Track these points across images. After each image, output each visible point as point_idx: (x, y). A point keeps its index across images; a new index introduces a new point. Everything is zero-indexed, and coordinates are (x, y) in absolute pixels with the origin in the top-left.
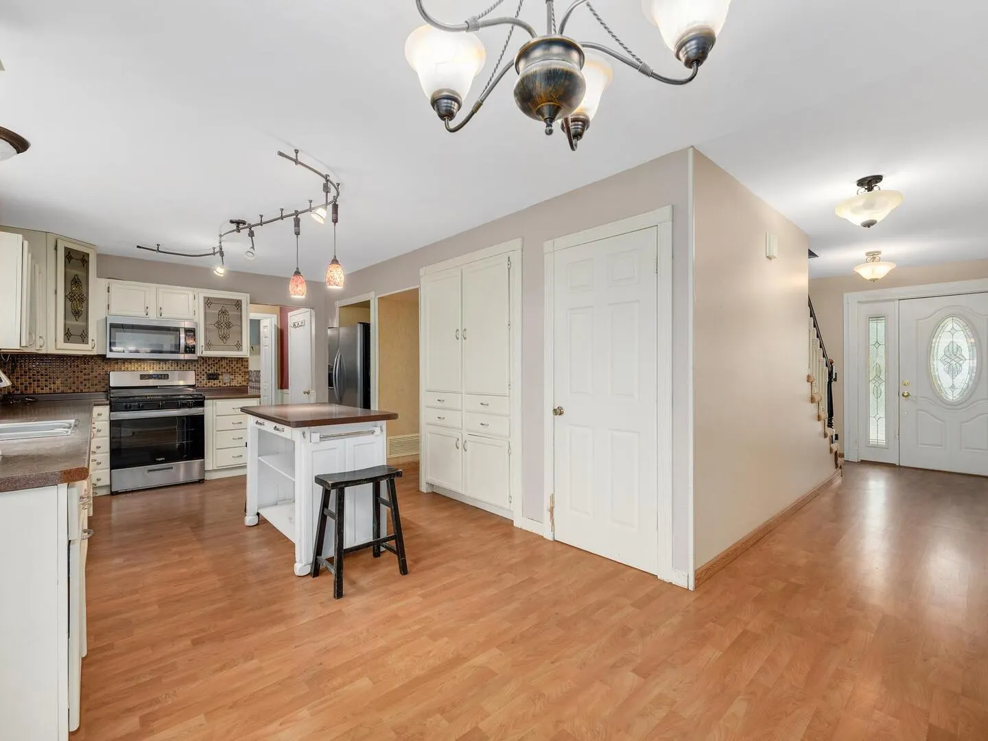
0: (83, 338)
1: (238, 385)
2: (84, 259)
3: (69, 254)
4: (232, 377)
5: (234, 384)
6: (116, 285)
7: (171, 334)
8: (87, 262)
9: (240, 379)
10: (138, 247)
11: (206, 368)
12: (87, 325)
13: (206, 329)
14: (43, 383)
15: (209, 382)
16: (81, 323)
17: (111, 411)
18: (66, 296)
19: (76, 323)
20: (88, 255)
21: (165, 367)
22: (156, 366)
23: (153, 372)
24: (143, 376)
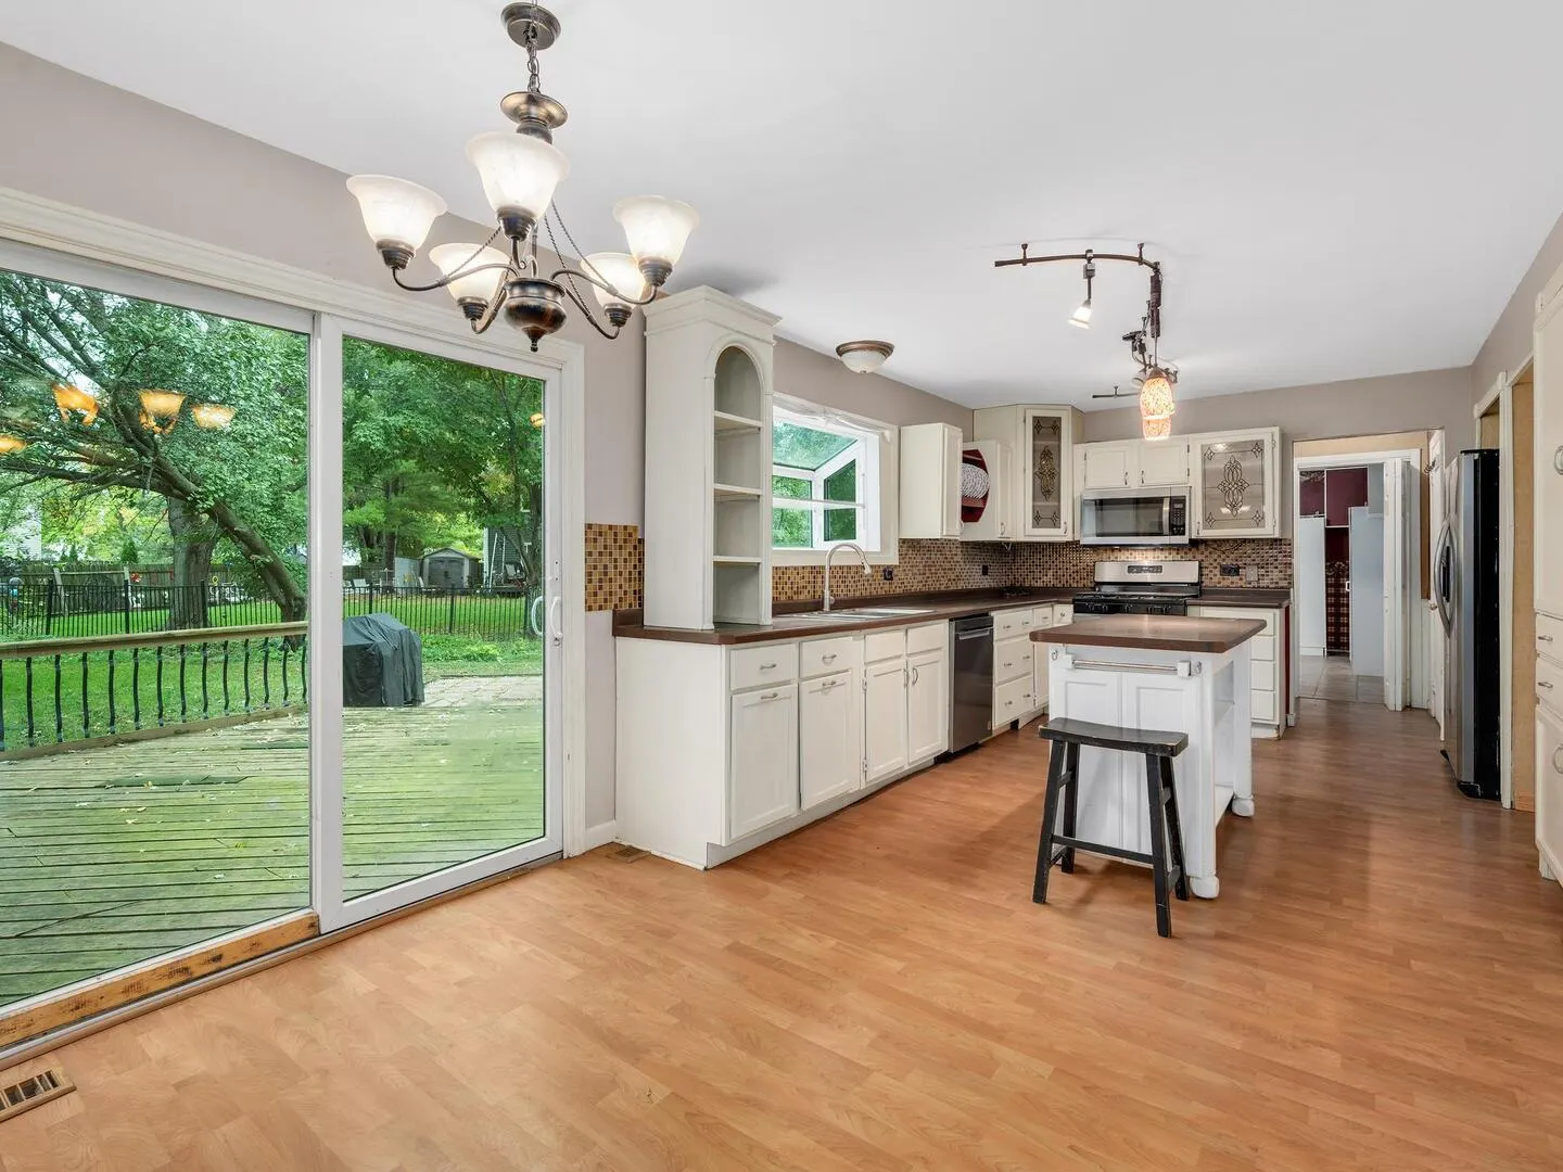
0: (1055, 520)
1: (1273, 586)
2: (1055, 425)
3: (1039, 423)
4: (1262, 571)
5: (1265, 582)
6: (1092, 448)
7: (1153, 508)
8: (1059, 428)
9: (1276, 575)
10: (1094, 397)
11: (1219, 556)
12: (1059, 505)
13: (1205, 496)
14: (1037, 575)
15: (1224, 579)
16: (1052, 503)
17: (1075, 612)
18: (1034, 474)
19: (1047, 503)
20: (1059, 419)
21: (1161, 555)
22: (1150, 554)
23: (1146, 563)
24: (1131, 569)
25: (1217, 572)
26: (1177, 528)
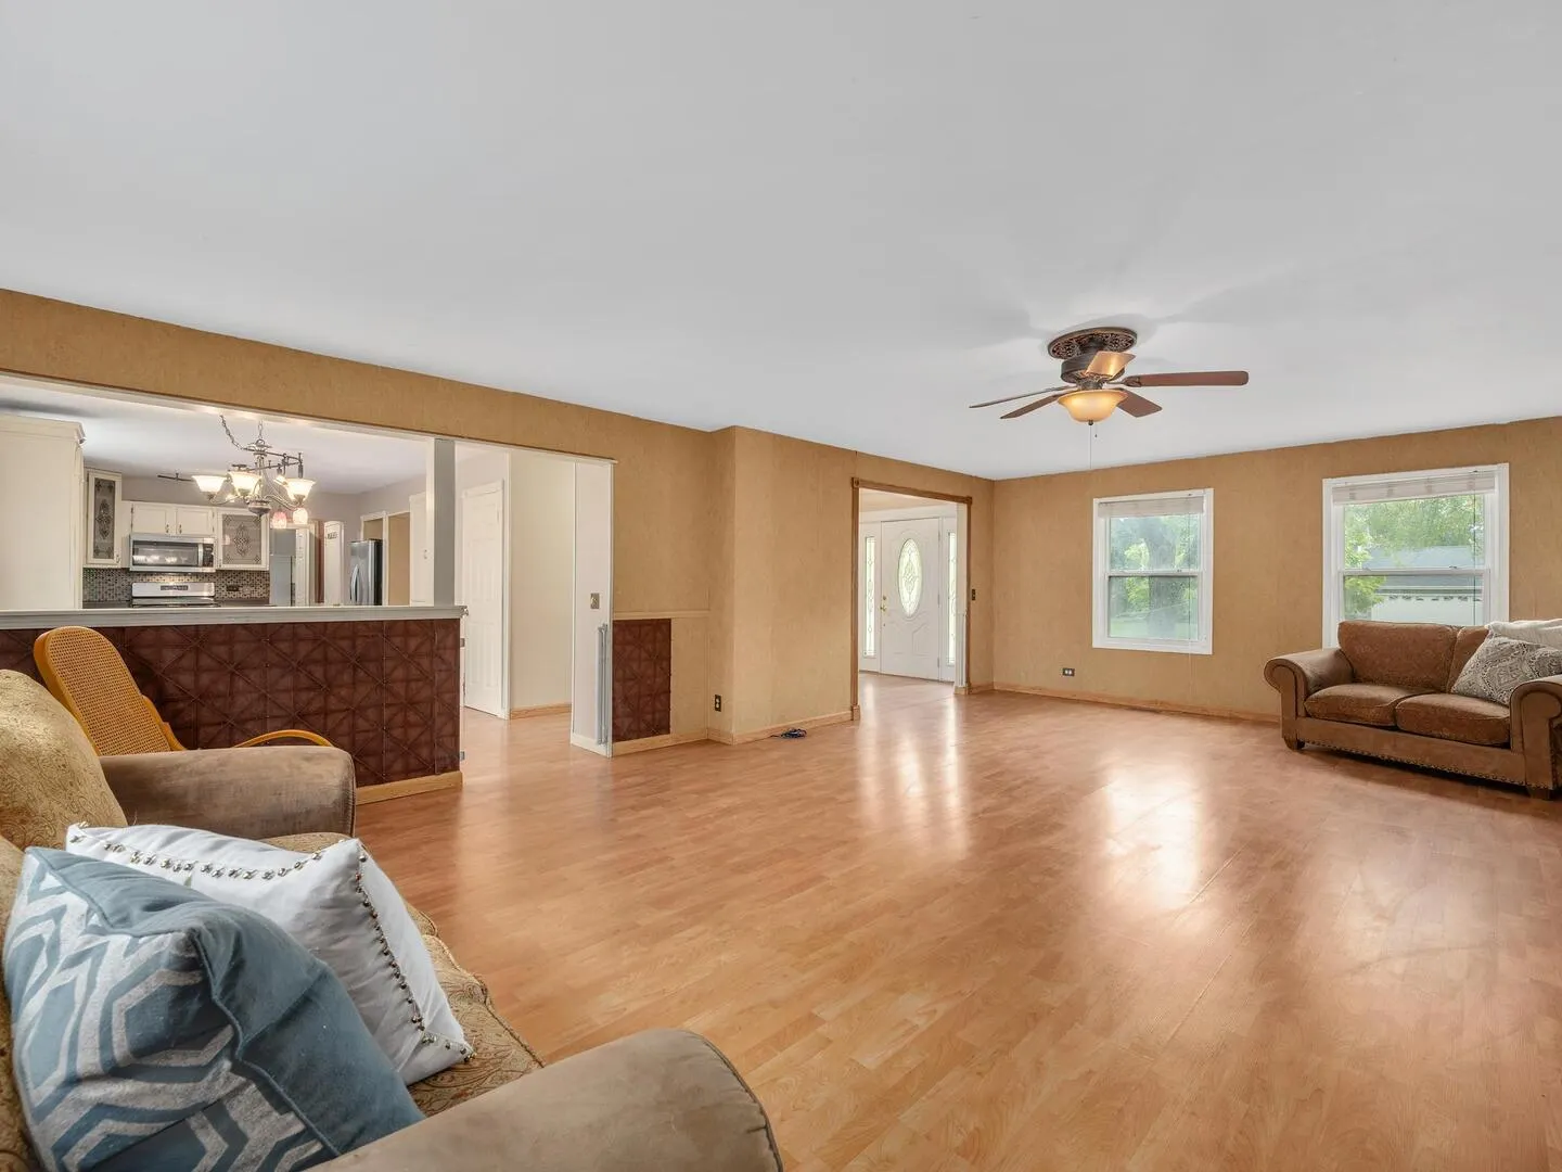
0: (110, 554)
1: (259, 596)
2: (111, 486)
3: (99, 484)
4: (253, 589)
5: (255, 595)
6: (139, 506)
7: (192, 549)
8: (114, 488)
9: (261, 590)
11: (225, 580)
12: (113, 542)
13: (224, 545)
15: (229, 593)
16: (108, 541)
18: (95, 519)
19: (104, 541)
20: (114, 481)
21: (185, 579)
22: (176, 579)
23: (171, 584)
24: (163, 588)
25: (224, 589)
26: (208, 561)
